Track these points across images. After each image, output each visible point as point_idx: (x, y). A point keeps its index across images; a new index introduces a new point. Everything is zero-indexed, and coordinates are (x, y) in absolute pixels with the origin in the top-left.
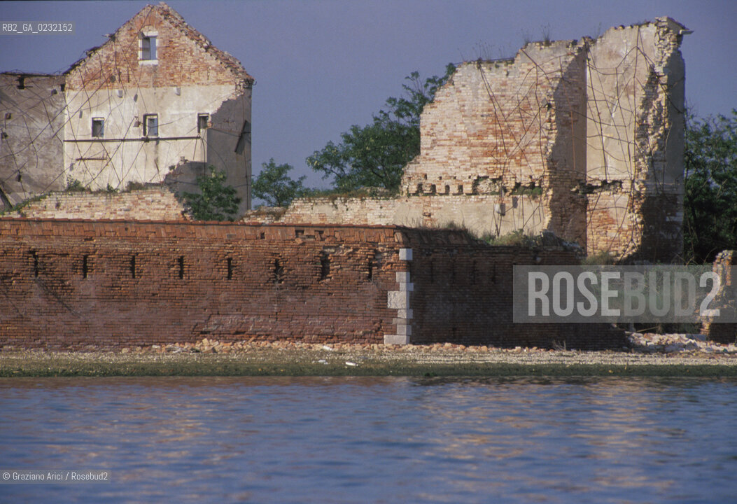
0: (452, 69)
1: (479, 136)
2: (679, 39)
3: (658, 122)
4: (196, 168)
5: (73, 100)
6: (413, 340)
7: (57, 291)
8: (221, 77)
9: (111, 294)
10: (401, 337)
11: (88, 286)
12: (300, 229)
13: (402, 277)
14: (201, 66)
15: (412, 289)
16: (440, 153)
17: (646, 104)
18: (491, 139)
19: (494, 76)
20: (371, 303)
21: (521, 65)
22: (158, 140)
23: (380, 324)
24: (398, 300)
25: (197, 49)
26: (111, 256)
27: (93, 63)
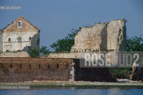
0: (80, 28)
1: (86, 41)
2: (125, 23)
3: (121, 38)
4: (29, 47)
5: (5, 34)
6: (75, 80)
7: (6, 71)
8: (34, 30)
9: (16, 72)
10: (73, 80)
11: (12, 70)
12: (53, 59)
13: (73, 68)
14: (30, 28)
15: (75, 70)
16: (79, 44)
17: (119, 35)
18: (88, 42)
19: (89, 30)
20: (67, 73)
21: (94, 28)
22: (21, 42)
23: (69, 77)
24: (72, 72)
25: (29, 25)
26: (16, 64)
27: (9, 27)
